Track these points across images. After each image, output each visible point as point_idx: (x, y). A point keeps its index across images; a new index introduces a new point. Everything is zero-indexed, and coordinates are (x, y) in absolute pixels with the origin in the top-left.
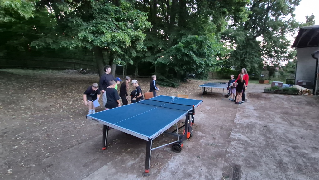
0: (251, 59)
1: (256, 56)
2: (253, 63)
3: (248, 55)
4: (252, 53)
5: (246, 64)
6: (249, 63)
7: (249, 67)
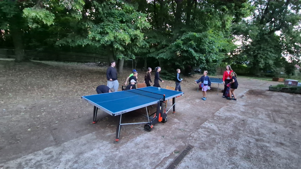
0: (266, 55)
1: (271, 52)
2: (268, 59)
3: (262, 51)
4: (267, 48)
5: (259, 60)
6: (262, 60)
7: (262, 64)
